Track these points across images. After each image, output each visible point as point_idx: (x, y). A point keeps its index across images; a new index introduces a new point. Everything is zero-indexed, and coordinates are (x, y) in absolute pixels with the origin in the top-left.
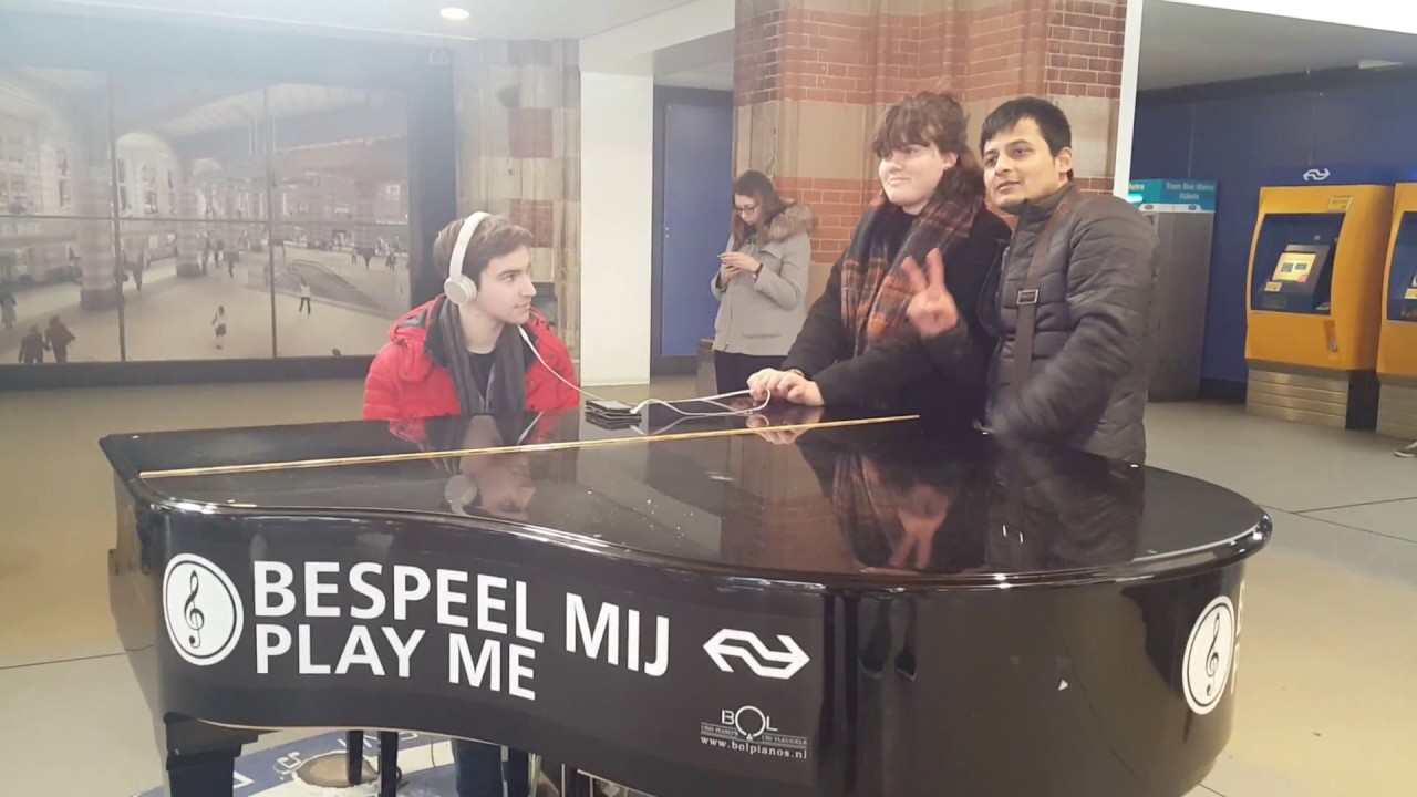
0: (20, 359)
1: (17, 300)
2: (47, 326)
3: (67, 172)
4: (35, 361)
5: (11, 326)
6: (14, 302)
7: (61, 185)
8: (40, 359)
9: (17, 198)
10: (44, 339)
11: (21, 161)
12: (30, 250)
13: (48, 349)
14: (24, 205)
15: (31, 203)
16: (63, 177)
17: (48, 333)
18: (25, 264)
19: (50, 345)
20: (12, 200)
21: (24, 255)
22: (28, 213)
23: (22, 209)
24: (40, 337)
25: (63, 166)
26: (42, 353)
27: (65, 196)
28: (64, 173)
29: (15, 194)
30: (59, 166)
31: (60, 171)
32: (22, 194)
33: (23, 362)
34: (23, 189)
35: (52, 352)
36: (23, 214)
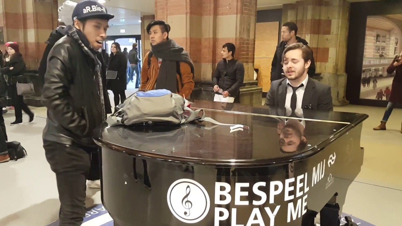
0: (376, 98)
1: (378, 81)
2: (385, 89)
3: (397, 45)
4: (380, 99)
5: (375, 89)
6: (377, 82)
7: (395, 48)
8: (381, 99)
9: (382, 53)
10: (383, 93)
11: (385, 42)
12: (384, 68)
13: (384, 96)
14: (384, 55)
15: (386, 54)
16: (396, 46)
17: (385, 92)
18: (381, 71)
19: (385, 95)
20: (380, 53)
21: (382, 69)
22: (384, 57)
23: (383, 56)
24: (383, 92)
25: (397, 43)
26: (382, 97)
27: (396, 52)
28: (396, 45)
29: (382, 52)
30: (395, 43)
31: (396, 44)
32: (383, 52)
33: (377, 99)
34: (384, 50)
35: (385, 97)
36: (383, 57)
